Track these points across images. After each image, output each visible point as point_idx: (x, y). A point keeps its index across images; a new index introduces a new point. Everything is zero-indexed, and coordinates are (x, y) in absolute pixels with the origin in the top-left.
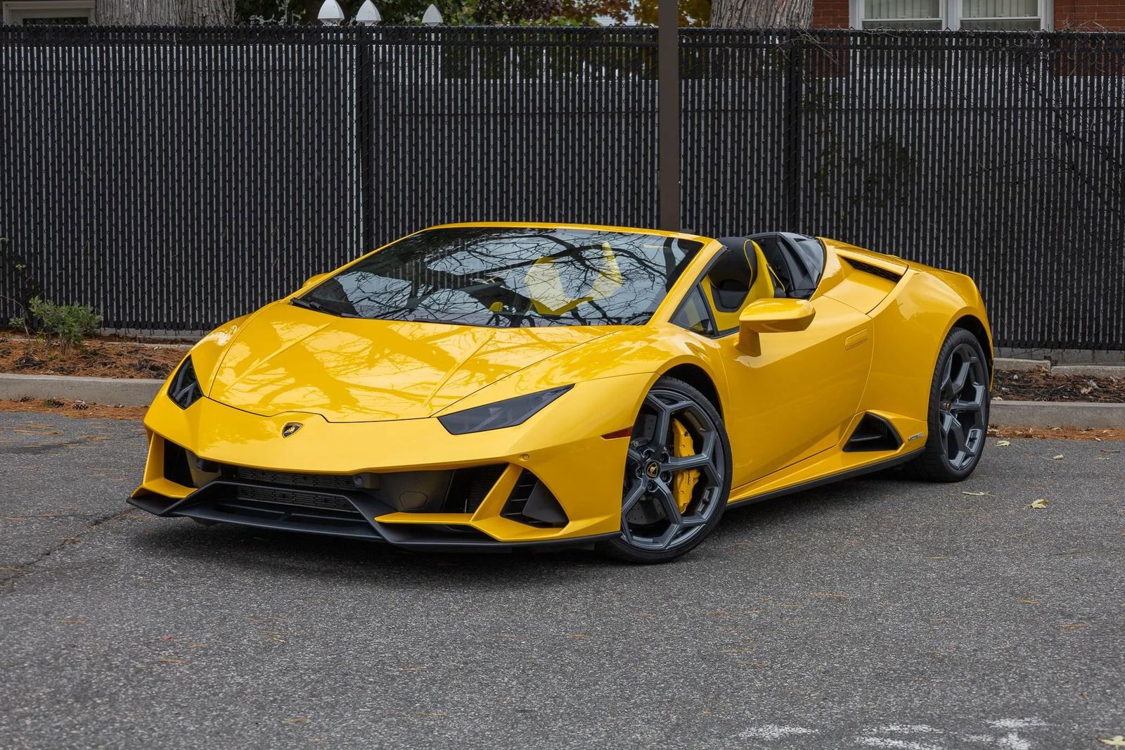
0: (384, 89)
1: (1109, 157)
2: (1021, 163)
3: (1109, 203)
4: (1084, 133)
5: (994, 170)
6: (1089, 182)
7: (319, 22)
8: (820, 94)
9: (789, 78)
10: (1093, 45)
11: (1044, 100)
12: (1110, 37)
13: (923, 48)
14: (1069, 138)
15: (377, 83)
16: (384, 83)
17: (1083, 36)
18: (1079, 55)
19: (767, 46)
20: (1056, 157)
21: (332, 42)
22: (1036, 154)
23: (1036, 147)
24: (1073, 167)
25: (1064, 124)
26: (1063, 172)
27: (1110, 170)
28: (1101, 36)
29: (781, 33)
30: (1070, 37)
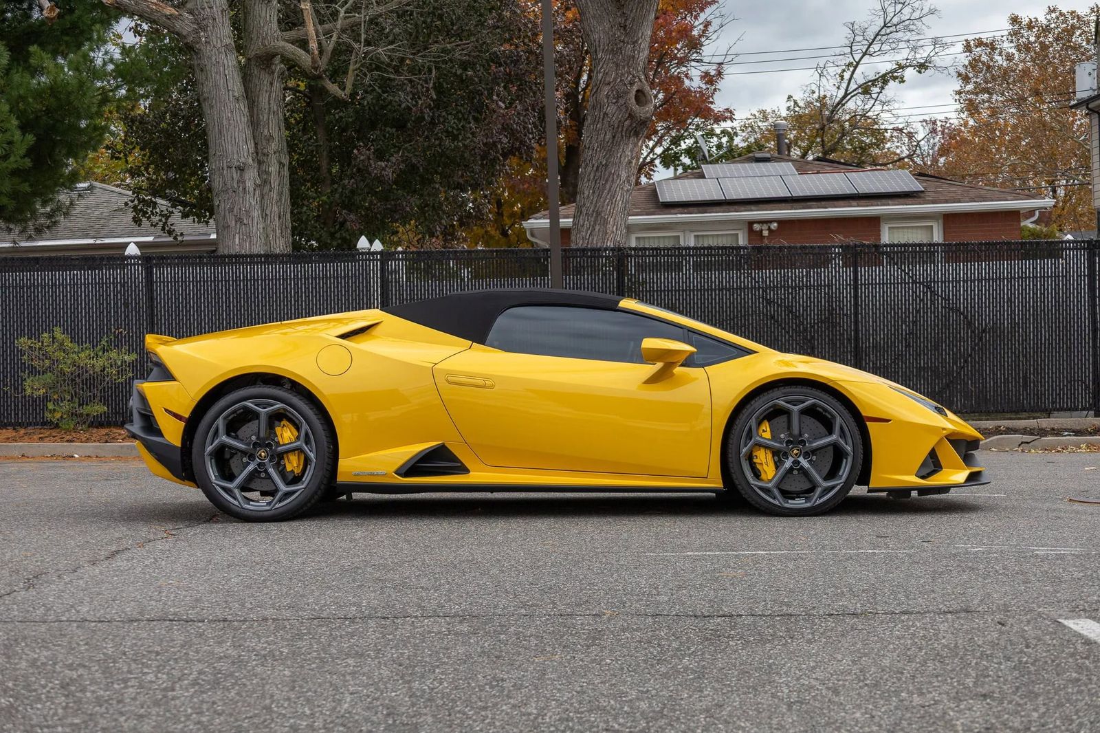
0: (396, 285)
1: (791, 312)
2: (745, 315)
3: (792, 337)
4: (777, 299)
5: (730, 320)
6: (781, 325)
7: (357, 250)
8: (635, 282)
9: (618, 274)
10: (780, 251)
11: (755, 282)
12: (789, 247)
13: (690, 255)
14: (769, 302)
15: (392, 281)
16: (396, 282)
17: (775, 247)
18: (773, 257)
19: (606, 256)
20: (763, 313)
21: (366, 260)
22: (752, 311)
23: (752, 307)
24: (773, 317)
25: (767, 294)
26: (767, 320)
27: (792, 319)
28: (785, 247)
29: (613, 250)
30: (768, 248)
